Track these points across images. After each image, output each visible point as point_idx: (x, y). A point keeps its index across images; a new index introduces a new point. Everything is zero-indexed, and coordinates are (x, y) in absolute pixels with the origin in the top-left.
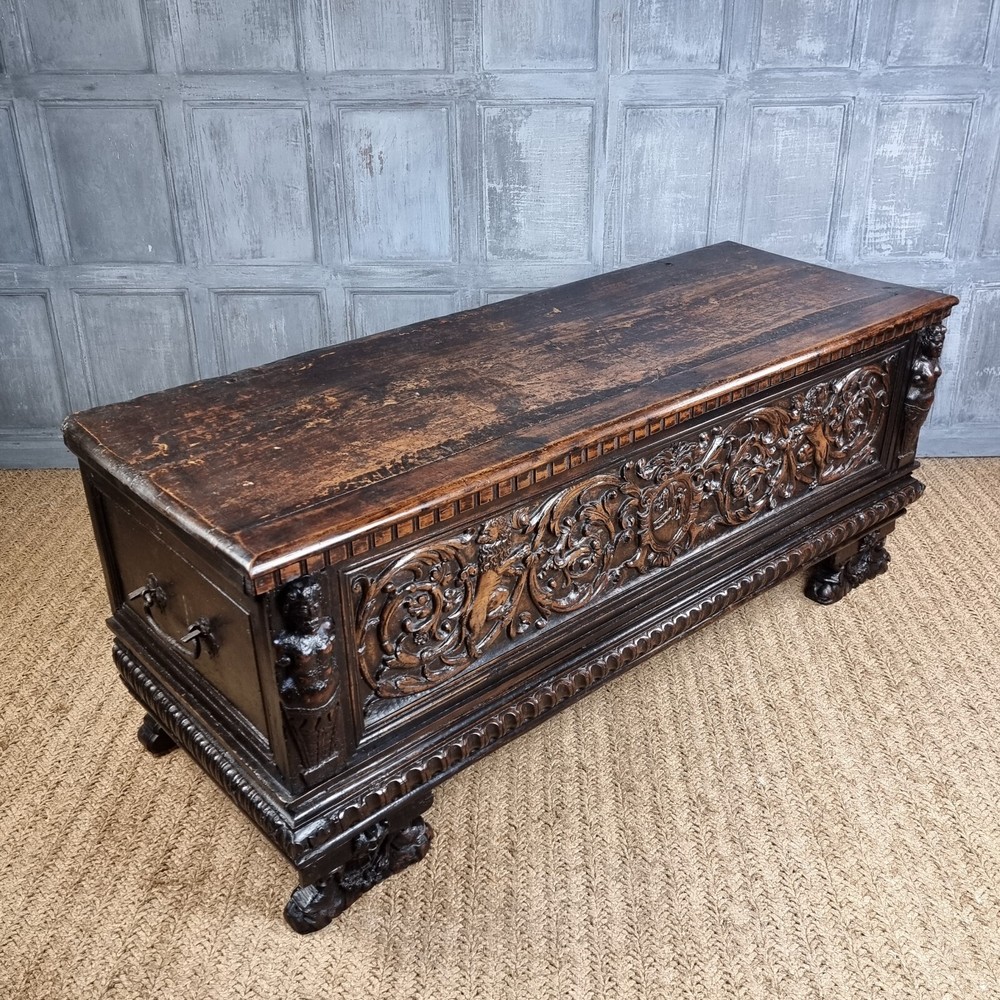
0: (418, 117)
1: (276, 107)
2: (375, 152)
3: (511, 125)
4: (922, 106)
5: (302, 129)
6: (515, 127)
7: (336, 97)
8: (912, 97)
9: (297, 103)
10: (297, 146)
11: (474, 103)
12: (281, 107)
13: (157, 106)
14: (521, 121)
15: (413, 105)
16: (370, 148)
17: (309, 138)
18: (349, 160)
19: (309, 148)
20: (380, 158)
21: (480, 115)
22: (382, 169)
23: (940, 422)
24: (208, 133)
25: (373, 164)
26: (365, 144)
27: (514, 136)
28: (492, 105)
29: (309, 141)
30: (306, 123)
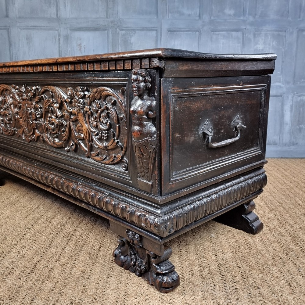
0: (97, 33)
1: (49, 30)
2: (83, 45)
3: (129, 36)
4: (268, 32)
5: (58, 36)
6: (130, 37)
7: (70, 26)
8: (265, 29)
9: (56, 28)
10: (56, 43)
11: (116, 29)
12: (51, 30)
13: (8, 29)
14: (132, 35)
15: (95, 29)
16: (81, 44)
17: (60, 40)
18: (73, 48)
19: (59, 43)
20: (84, 47)
21: (118, 33)
22: (85, 51)
23: (286, 145)
24: (25, 38)
25: (82, 49)
26: (79, 42)
27: (130, 40)
28: (123, 30)
29: (60, 41)
30: (59, 35)
